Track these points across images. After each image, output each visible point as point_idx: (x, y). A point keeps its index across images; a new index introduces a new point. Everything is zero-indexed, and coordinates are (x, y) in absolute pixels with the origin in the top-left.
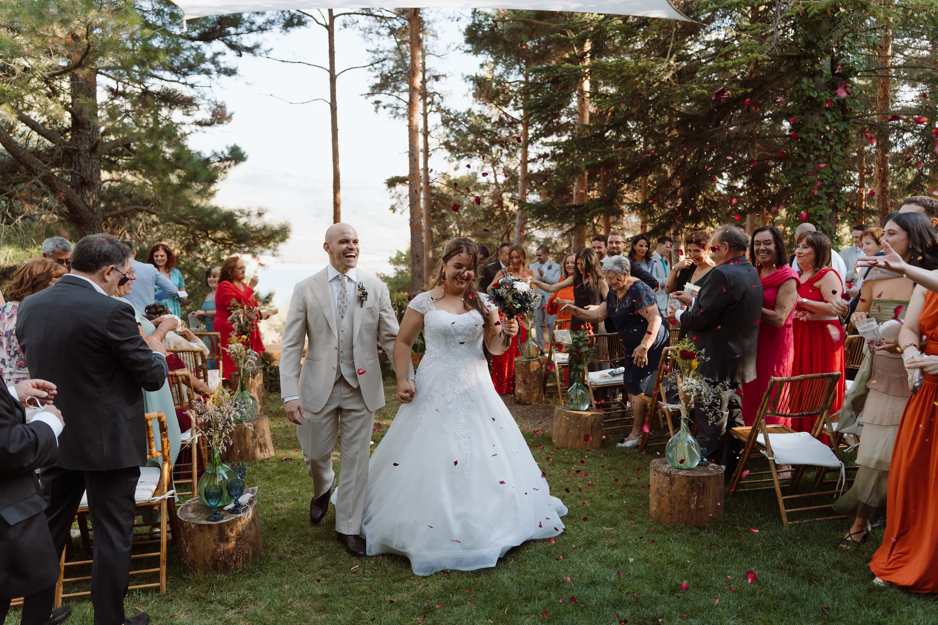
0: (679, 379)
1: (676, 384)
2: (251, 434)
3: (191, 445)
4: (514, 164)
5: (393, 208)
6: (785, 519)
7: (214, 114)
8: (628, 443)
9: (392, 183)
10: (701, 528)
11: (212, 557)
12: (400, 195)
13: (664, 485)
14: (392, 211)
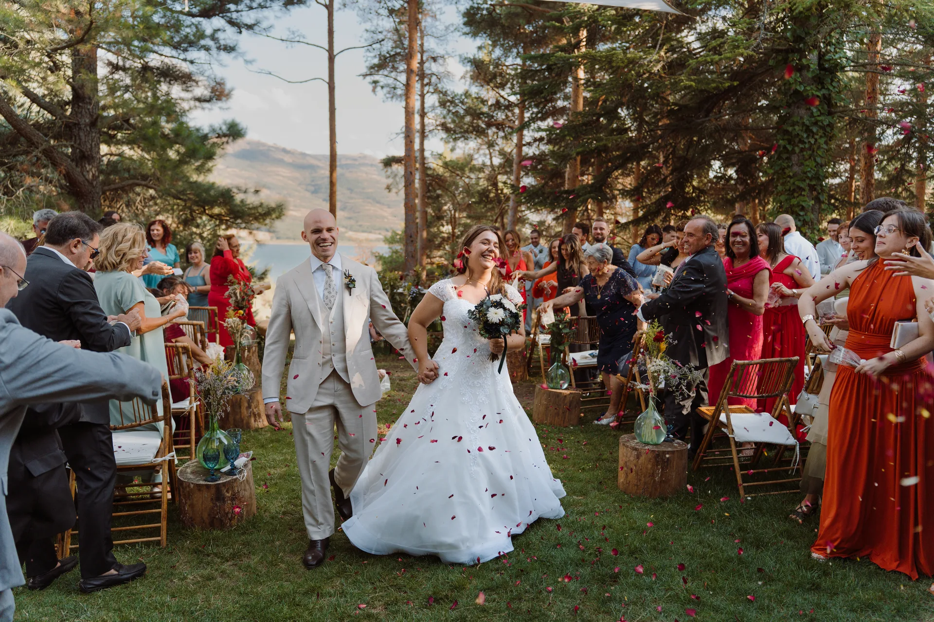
0: (648, 361)
1: (645, 365)
2: (246, 405)
3: (190, 413)
4: (510, 147)
5: (389, 188)
6: (742, 492)
7: (213, 90)
8: (604, 421)
9: (389, 162)
10: (664, 499)
11: (209, 515)
12: (396, 175)
13: (632, 459)
14: (388, 190)
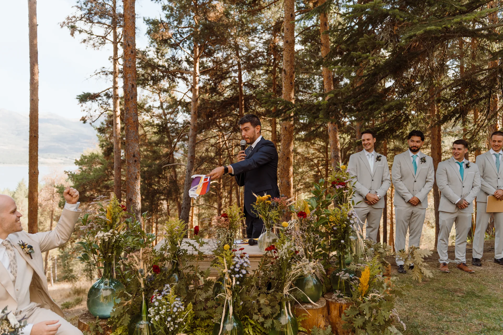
12: (90, 109)
14: (82, 122)
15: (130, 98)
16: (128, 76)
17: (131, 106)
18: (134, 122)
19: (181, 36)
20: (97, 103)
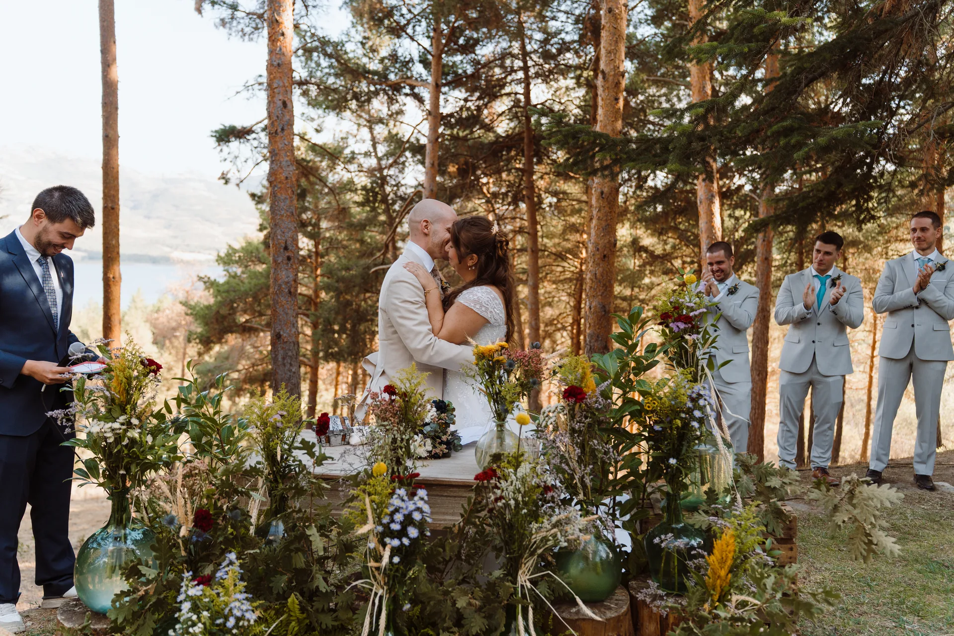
14: (223, 181)
15: (279, 130)
16: (275, 85)
17: (280, 146)
18: (287, 178)
19: (410, 11)
20: (248, 144)
